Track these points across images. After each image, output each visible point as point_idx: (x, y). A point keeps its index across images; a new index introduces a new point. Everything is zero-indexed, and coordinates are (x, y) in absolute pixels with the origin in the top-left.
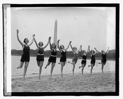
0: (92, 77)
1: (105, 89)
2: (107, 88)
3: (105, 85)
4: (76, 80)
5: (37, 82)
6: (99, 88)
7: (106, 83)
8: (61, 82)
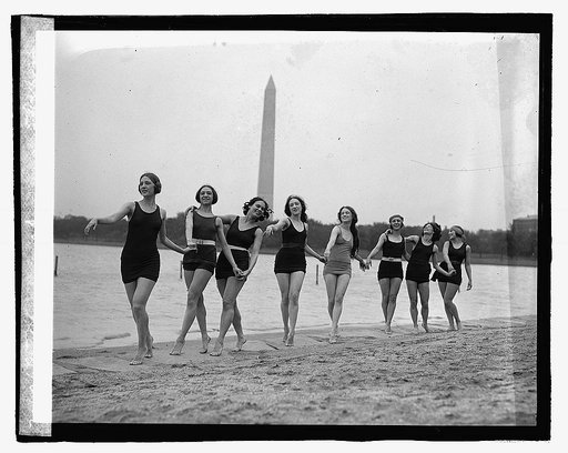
0: (433, 343)
1: (495, 404)
2: (501, 397)
6: (466, 400)
7: (500, 376)
8: (285, 368)
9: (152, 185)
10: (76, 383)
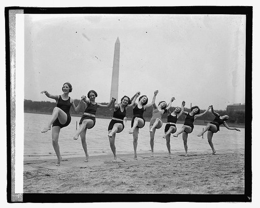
0: (195, 160)
1: (227, 184)
2: (229, 181)
3: (226, 177)
4: (164, 166)
5: (81, 168)
6: (215, 182)
7: (227, 173)
8: (132, 169)
9: (68, 88)
10: (40, 174)
